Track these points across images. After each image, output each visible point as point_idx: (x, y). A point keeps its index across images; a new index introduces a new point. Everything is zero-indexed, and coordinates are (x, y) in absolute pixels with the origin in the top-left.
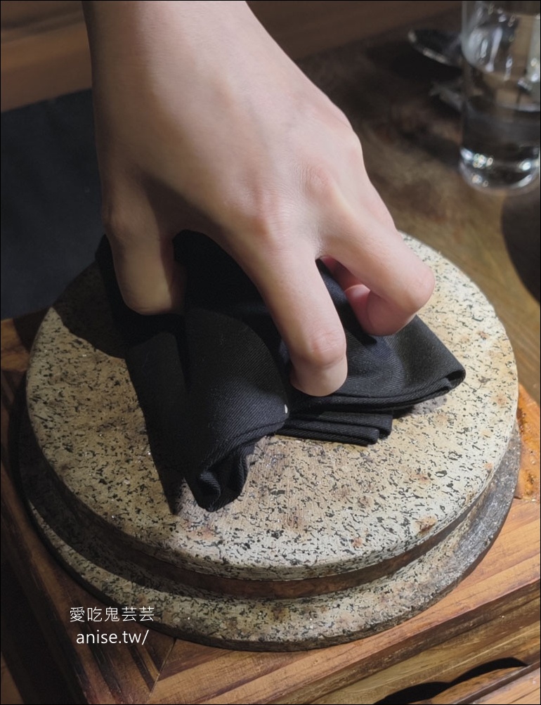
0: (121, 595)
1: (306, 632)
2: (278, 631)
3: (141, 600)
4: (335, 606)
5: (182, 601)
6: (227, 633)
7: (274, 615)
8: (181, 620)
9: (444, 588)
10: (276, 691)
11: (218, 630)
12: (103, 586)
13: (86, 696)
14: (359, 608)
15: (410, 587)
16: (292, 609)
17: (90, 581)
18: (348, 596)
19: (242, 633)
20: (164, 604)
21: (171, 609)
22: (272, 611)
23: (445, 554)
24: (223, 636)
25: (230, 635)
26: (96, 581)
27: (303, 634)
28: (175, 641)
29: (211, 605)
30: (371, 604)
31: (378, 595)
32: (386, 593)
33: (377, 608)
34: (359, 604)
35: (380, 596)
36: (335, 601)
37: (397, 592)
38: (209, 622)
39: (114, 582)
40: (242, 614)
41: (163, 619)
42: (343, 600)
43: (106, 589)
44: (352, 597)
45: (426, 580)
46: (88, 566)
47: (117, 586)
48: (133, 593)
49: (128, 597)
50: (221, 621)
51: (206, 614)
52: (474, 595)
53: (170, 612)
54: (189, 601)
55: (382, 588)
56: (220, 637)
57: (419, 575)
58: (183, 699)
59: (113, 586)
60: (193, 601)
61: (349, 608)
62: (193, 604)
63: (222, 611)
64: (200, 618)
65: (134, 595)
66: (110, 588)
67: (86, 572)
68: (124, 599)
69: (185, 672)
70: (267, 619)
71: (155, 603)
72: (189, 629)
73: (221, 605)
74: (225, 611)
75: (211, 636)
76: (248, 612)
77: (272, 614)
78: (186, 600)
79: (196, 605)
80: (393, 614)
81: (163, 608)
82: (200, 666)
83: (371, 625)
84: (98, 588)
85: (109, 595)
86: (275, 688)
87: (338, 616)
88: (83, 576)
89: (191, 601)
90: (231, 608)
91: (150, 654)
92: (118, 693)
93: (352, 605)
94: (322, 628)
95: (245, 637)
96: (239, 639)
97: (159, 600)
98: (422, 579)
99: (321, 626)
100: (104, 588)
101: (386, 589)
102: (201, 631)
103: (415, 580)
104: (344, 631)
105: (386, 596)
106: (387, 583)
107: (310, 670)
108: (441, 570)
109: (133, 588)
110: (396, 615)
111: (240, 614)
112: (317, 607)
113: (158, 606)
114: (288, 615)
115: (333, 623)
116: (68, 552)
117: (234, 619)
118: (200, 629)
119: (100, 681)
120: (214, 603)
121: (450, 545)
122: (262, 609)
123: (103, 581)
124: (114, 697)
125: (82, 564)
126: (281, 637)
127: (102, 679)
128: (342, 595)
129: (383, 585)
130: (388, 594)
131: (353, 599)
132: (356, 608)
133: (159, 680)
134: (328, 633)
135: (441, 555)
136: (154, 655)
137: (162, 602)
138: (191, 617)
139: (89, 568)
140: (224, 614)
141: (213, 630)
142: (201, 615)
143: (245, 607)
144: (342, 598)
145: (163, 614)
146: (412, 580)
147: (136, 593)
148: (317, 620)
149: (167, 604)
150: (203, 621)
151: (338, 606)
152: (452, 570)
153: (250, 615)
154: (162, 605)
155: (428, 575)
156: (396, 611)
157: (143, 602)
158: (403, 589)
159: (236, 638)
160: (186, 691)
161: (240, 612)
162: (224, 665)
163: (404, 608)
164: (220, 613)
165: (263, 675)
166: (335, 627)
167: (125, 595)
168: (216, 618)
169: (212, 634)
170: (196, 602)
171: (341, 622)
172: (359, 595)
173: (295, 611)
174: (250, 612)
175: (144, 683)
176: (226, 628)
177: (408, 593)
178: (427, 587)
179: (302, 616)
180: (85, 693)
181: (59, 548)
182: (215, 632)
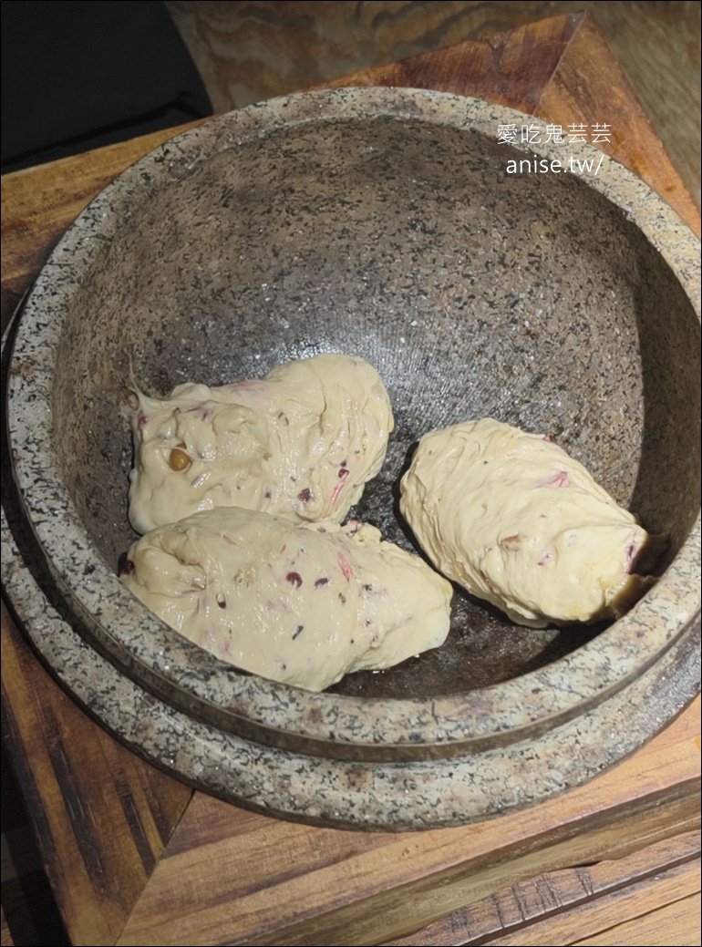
0: (116, 715)
1: (395, 811)
2: (352, 805)
3: (146, 728)
4: (446, 774)
5: (208, 740)
6: (273, 800)
7: (349, 779)
8: (204, 770)
9: (621, 756)
10: (339, 896)
11: (259, 793)
12: (90, 695)
13: (48, 872)
14: (483, 779)
15: (567, 752)
16: (378, 775)
17: (70, 684)
18: (468, 762)
19: (297, 802)
20: (181, 739)
21: (191, 749)
22: (347, 773)
23: (630, 702)
24: (266, 803)
25: (278, 802)
26: (80, 687)
27: (390, 813)
28: (193, 794)
29: (253, 752)
30: (502, 775)
31: (516, 761)
32: (528, 759)
33: (511, 783)
34: (482, 773)
35: (519, 764)
36: (446, 768)
37: (546, 759)
38: (247, 778)
39: (108, 693)
40: (300, 771)
41: (177, 764)
42: (458, 767)
43: (94, 702)
44: (473, 764)
45: (594, 741)
46: (70, 659)
47: (111, 700)
48: (134, 713)
49: (127, 720)
50: (265, 778)
51: (245, 764)
52: (668, 764)
53: (189, 753)
54: (218, 741)
55: (522, 753)
56: (263, 804)
57: (583, 734)
58: (195, 893)
59: (105, 699)
60: (225, 742)
61: (467, 779)
62: (225, 748)
63: (269, 763)
64: (234, 769)
65: (137, 718)
66: (100, 701)
67: (65, 669)
68: (120, 722)
69: (204, 849)
70: (337, 783)
71: (167, 735)
72: (215, 785)
73: (268, 755)
74: (274, 764)
75: (249, 800)
76: (308, 769)
77: (346, 777)
78: (215, 739)
79: (229, 748)
80: (535, 794)
81: (178, 746)
82: (227, 840)
83: (497, 808)
84: (81, 697)
85: (98, 712)
86: (338, 890)
87: (449, 790)
88: (60, 674)
89: (222, 742)
90: (283, 762)
91: (153, 811)
92: (97, 873)
93: (472, 775)
94: (420, 807)
95: (300, 808)
96: (291, 810)
97: (175, 732)
98: (587, 740)
99: (420, 803)
100: (91, 699)
101: (527, 754)
102: (234, 791)
103: (577, 742)
104: (454, 815)
105: (527, 763)
106: (531, 746)
107: (396, 866)
108: (620, 726)
109: (135, 706)
110: (540, 796)
111: (297, 771)
112: (417, 774)
113: (172, 741)
114: (369, 780)
115: (439, 801)
116: (41, 631)
117: (287, 777)
118: (232, 788)
119: (72, 849)
120: (258, 751)
121: (640, 689)
122: (331, 770)
123: (90, 688)
124: (91, 879)
125: (59, 653)
126: (357, 815)
127: (76, 846)
128: (457, 762)
129: (524, 748)
130: (531, 761)
131: (475, 767)
132: (477, 780)
133: (162, 857)
134: (429, 816)
135: (623, 703)
136: (159, 815)
137: (178, 735)
138: (220, 767)
139: (71, 663)
140: (271, 768)
141: (253, 792)
142: (237, 763)
143: (305, 763)
144: (457, 765)
145: (178, 756)
146: (571, 741)
147: (140, 716)
148: (415, 793)
149: (186, 740)
150: (238, 774)
151: (451, 775)
152: (638, 727)
153: (312, 775)
154: (177, 740)
155: (599, 733)
156: (541, 790)
157: (149, 731)
158: (556, 754)
159: (286, 809)
160: (201, 881)
161: (297, 768)
162: (264, 844)
163: (553, 785)
164: (266, 766)
165: (322, 867)
166: (441, 806)
167: (122, 715)
168: (258, 772)
169: (250, 797)
170: (230, 744)
171: (452, 800)
172: (486, 761)
173: (382, 776)
174: (312, 770)
175: (140, 860)
176: (272, 790)
177: (564, 762)
178: (593, 753)
179: (392, 785)
180: (47, 867)
181: (26, 622)
182: (254, 795)
